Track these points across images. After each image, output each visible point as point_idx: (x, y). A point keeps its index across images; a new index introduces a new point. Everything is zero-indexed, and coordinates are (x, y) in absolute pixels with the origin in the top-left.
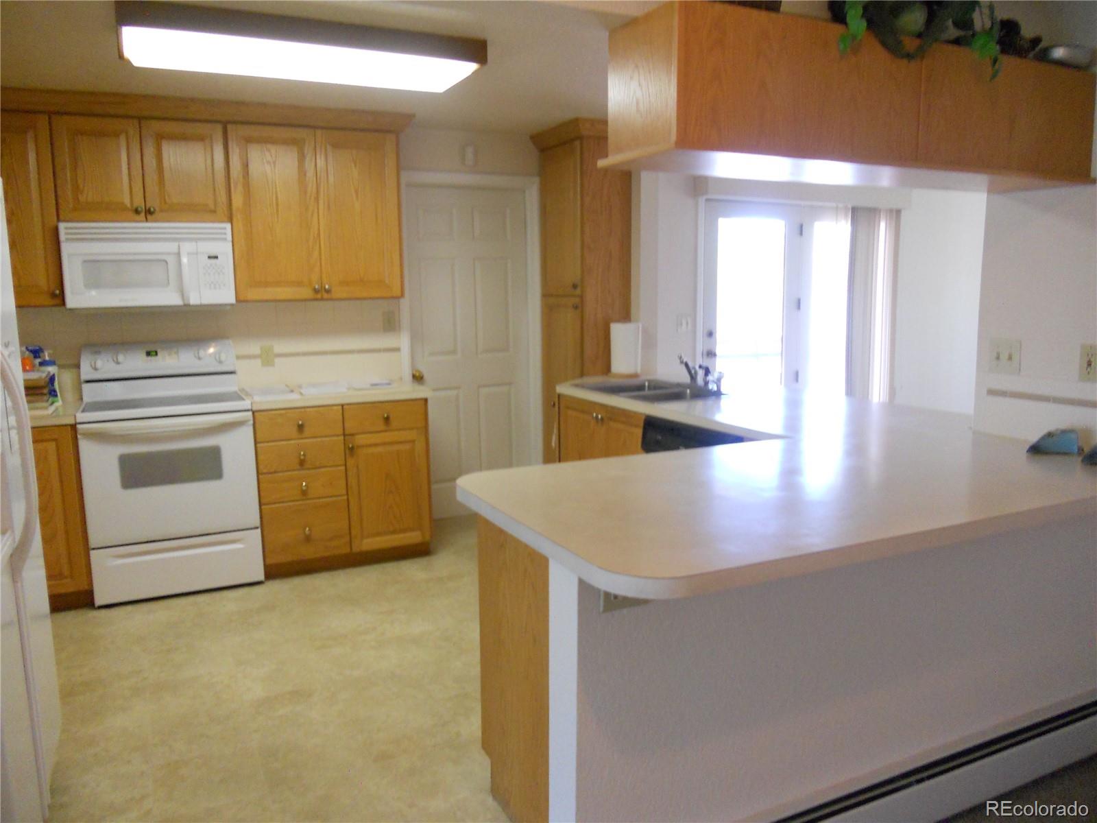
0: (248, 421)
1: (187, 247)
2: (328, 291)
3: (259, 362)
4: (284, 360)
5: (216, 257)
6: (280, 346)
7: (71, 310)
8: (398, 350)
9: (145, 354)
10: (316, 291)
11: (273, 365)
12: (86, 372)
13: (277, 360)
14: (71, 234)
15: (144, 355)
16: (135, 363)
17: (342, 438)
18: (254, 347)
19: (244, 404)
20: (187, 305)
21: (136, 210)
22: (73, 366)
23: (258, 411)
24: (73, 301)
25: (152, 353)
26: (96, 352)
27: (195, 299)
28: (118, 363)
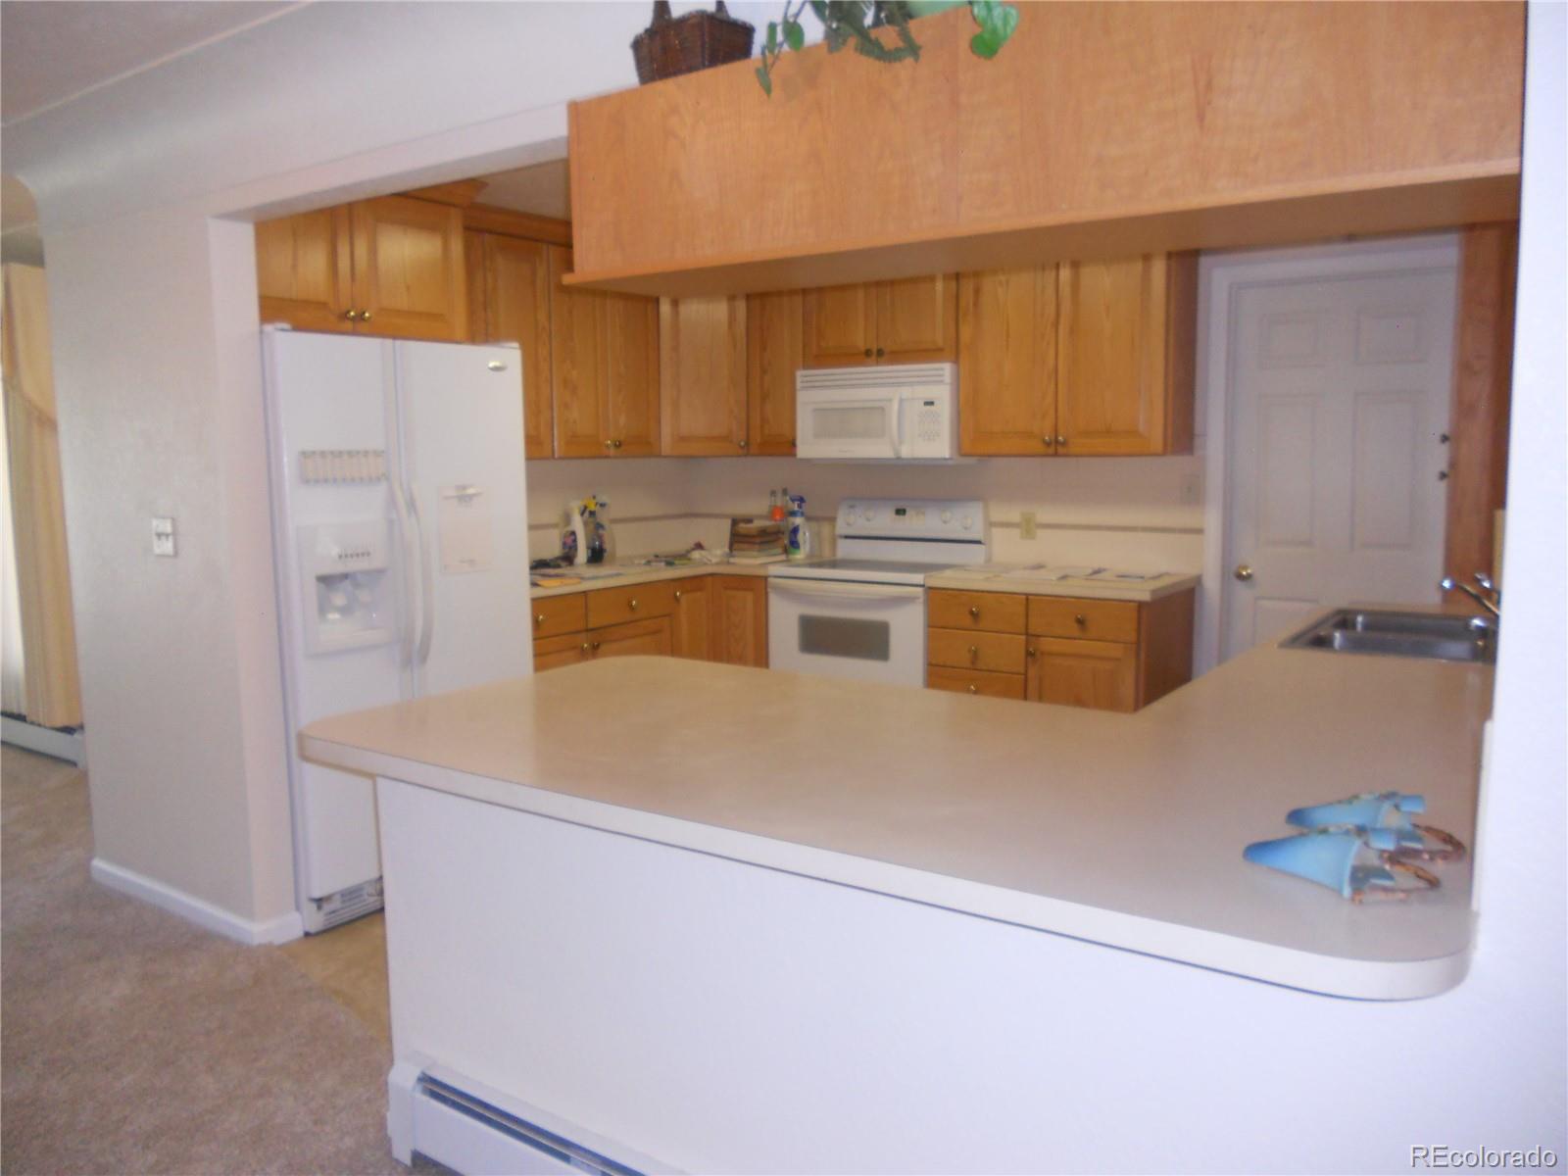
0: (918, 598)
1: (906, 392)
2: (1064, 444)
3: (1016, 532)
4: (1049, 532)
5: (932, 403)
6: (1045, 514)
7: (801, 459)
8: (1199, 531)
9: (894, 512)
10: (1048, 444)
11: (1033, 538)
12: (841, 528)
13: (1040, 533)
14: (807, 382)
15: (892, 514)
16: (883, 521)
17: (1023, 637)
18: (1014, 514)
19: (918, 578)
20: (899, 458)
21: (868, 353)
22: (832, 520)
23: (931, 588)
24: (803, 451)
25: (900, 512)
26: (852, 507)
27: (906, 452)
28: (868, 520)
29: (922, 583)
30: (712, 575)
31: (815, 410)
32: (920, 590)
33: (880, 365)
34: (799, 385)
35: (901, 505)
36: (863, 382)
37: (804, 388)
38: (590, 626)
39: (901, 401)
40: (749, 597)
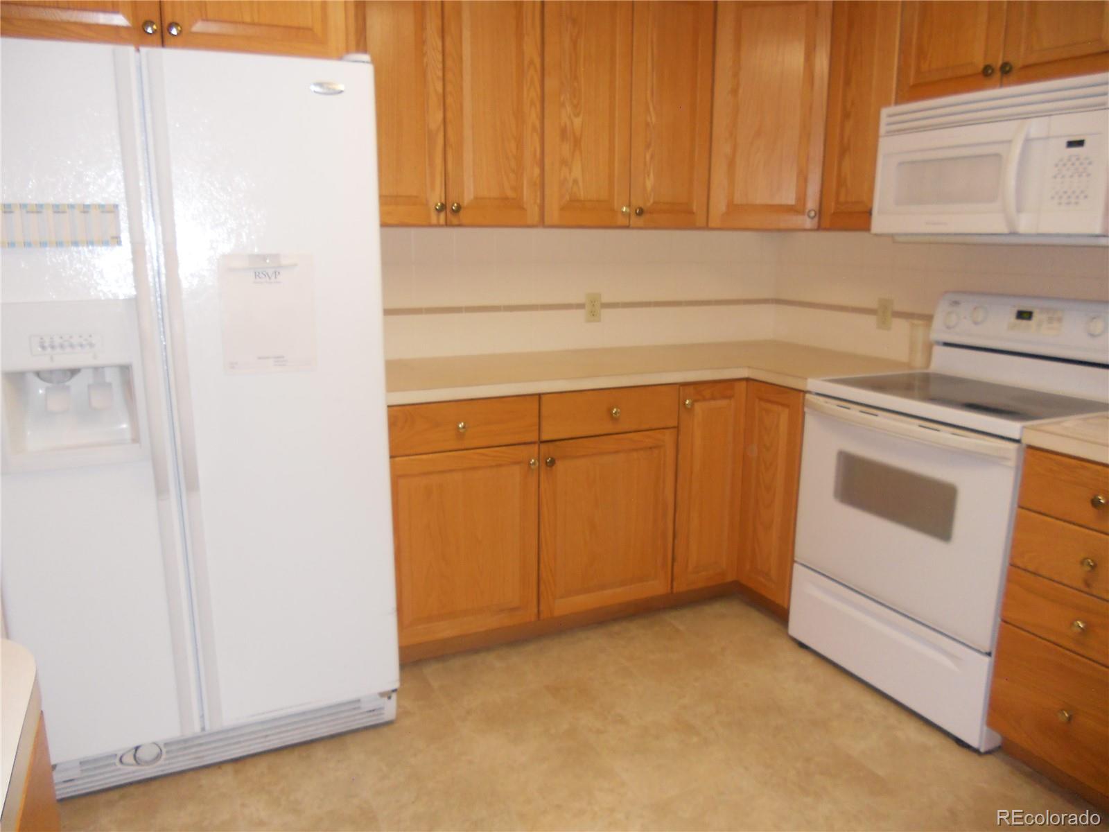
0: (1008, 459)
1: (1035, 127)
5: (1081, 143)
7: (879, 235)
9: (1014, 315)
14: (896, 122)
15: (1012, 317)
16: (1000, 325)
19: (1012, 428)
20: (1014, 234)
21: (987, 72)
22: (928, 318)
23: (1030, 447)
24: (880, 223)
25: (1024, 315)
26: (956, 303)
27: (1026, 224)
28: (976, 323)
29: (1016, 436)
30: (747, 380)
31: (901, 164)
32: (1013, 446)
33: (1009, 84)
34: (883, 129)
35: (1025, 305)
36: (979, 115)
37: (890, 133)
38: (544, 438)
39: (1028, 141)
40: (784, 415)
